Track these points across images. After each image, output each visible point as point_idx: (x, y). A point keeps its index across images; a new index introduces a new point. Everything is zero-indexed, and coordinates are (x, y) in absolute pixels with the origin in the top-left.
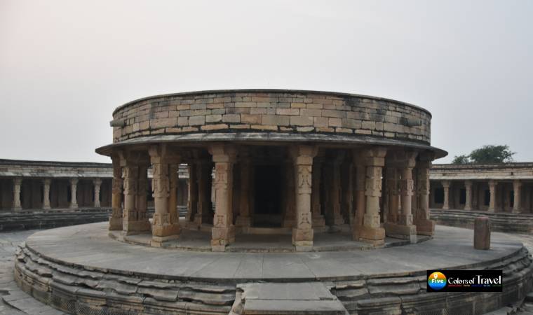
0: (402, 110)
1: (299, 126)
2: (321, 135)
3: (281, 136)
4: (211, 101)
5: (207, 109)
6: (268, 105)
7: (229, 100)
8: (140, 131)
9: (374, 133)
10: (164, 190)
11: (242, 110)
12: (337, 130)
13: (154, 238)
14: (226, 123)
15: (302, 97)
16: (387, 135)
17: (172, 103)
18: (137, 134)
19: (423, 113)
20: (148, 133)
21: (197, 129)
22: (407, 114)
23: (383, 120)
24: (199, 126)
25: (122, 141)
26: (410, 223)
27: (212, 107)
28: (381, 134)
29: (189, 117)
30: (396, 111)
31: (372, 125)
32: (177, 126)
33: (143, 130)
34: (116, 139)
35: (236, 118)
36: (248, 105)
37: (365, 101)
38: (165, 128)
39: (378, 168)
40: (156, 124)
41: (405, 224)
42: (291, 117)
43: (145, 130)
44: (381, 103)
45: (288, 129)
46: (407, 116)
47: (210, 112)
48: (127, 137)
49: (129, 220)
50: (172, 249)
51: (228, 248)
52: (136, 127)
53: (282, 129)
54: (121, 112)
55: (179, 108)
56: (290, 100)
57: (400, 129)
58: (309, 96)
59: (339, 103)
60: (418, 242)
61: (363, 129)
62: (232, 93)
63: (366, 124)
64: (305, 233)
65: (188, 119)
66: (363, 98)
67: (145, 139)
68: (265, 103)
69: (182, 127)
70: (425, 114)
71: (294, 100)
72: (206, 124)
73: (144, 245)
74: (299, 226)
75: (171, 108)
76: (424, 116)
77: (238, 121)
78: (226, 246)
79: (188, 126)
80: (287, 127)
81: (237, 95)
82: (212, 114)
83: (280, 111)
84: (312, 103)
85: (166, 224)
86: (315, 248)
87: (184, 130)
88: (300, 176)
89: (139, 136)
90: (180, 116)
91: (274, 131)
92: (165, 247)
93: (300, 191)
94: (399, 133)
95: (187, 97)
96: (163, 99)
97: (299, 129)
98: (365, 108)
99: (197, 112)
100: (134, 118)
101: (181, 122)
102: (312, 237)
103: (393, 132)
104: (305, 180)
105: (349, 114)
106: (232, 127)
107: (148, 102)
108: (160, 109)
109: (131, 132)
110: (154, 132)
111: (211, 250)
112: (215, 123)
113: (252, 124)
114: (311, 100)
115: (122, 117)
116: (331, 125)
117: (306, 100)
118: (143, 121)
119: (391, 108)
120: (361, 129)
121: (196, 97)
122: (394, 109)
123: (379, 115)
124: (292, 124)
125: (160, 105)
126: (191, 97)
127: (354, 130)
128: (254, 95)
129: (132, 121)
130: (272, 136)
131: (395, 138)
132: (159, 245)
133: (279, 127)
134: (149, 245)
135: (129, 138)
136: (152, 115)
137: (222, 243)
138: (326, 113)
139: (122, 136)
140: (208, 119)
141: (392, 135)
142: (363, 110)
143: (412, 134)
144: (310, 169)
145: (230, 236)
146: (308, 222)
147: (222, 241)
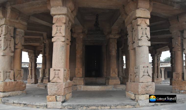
74: (141, 80)
78: (63, 102)
85: (8, 81)
92: (4, 103)
102: (154, 91)
111: (46, 106)
137: (58, 99)
144: (148, 22)
145: (66, 92)
146: (149, 75)
147: (57, 96)
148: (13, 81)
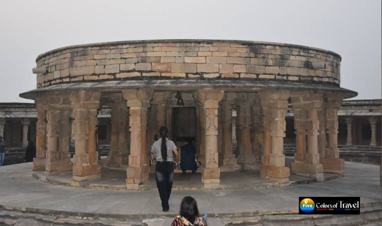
0: (306, 54)
1: (205, 73)
2: (226, 81)
3: (189, 82)
4: (125, 51)
5: (121, 58)
6: (176, 54)
7: (141, 49)
8: (60, 78)
9: (278, 77)
10: (84, 133)
11: (153, 59)
12: (242, 76)
13: (75, 178)
14: (138, 71)
15: (207, 46)
16: (290, 78)
17: (89, 52)
18: (58, 81)
19: (329, 55)
20: (68, 80)
21: (112, 77)
22: (312, 57)
23: (287, 65)
24: (114, 74)
25: (45, 86)
26: (316, 162)
27: (126, 57)
28: (285, 78)
29: (105, 66)
30: (300, 56)
31: (276, 70)
32: (94, 74)
33: (64, 78)
34: (39, 84)
35: (148, 67)
36: (159, 54)
37: (268, 47)
38: (83, 76)
39: (283, 110)
40: (75, 72)
41: (311, 163)
42: (198, 65)
43: (65, 78)
44: (285, 49)
45: (196, 76)
46: (311, 60)
47: (123, 61)
48: (49, 83)
49: (52, 161)
50: (90, 188)
51: (141, 186)
52: (57, 75)
53: (190, 76)
54: (43, 59)
55: (96, 57)
56: (197, 49)
57: (304, 72)
58: (214, 44)
59: (244, 51)
60: (325, 181)
61: (267, 74)
62: (144, 43)
63: (270, 70)
64: (212, 172)
65: (104, 67)
66: (266, 45)
67: (65, 86)
68: (174, 52)
69: (99, 75)
70: (332, 56)
71: (201, 49)
72: (121, 72)
73: (65, 184)
74: (207, 166)
75: (88, 57)
76: (331, 58)
77: (149, 69)
78: (140, 184)
79: (105, 74)
80: (194, 74)
81: (148, 45)
82: (125, 63)
83: (188, 60)
84: (218, 51)
85: (84, 165)
86: (221, 186)
87: (101, 77)
88: (207, 119)
89: (60, 83)
90: (97, 65)
91: (183, 78)
92: (84, 187)
93: (207, 133)
94: (303, 77)
95: (103, 47)
96: (81, 49)
97: (205, 76)
98: (268, 54)
99: (112, 61)
100: (55, 65)
101: (98, 70)
102: (219, 176)
103: (297, 76)
104: (212, 123)
105: (253, 61)
106: (144, 74)
107: (67, 51)
108: (78, 58)
109: (53, 79)
110: (73, 80)
111: (126, 188)
112: (129, 71)
113: (162, 72)
114: (216, 49)
115: (44, 64)
116: (235, 71)
117: (212, 49)
118: (63, 69)
119: (294, 53)
120: (265, 74)
121: (112, 47)
122: (297, 53)
123: (282, 61)
124: (199, 71)
125: (78, 55)
126: (107, 47)
127: (258, 75)
128: (164, 45)
129: (53, 69)
130: (180, 83)
131: (299, 81)
132: (78, 184)
133: (187, 74)
134: (70, 185)
135: (50, 85)
136: (71, 64)
137: (136, 182)
138: (231, 60)
139: (45, 82)
140: (123, 67)
141: (296, 79)
142: (266, 56)
143: (317, 77)
144: (216, 112)
145: (143, 175)
146: (215, 162)
147: (136, 180)
148: (89, 164)
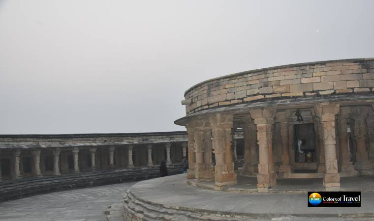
1: (321, 91)
2: (340, 96)
3: (306, 100)
4: (250, 79)
5: (247, 85)
6: (294, 77)
7: (263, 76)
8: (202, 106)
10: (221, 148)
11: (273, 83)
12: (355, 90)
13: (217, 183)
14: (262, 94)
15: (321, 67)
17: (221, 83)
18: (200, 109)
20: (207, 107)
24: (242, 99)
25: (191, 114)
27: (251, 84)
29: (234, 92)
32: (227, 100)
34: (187, 113)
35: (269, 90)
36: (278, 78)
38: (218, 102)
40: (212, 100)
42: (314, 84)
43: (205, 105)
45: (313, 94)
47: (249, 87)
49: (199, 171)
50: (229, 191)
52: (199, 104)
53: (307, 94)
54: (189, 93)
55: (227, 86)
56: (311, 71)
58: (328, 65)
59: (356, 68)
62: (265, 71)
64: (332, 177)
67: (205, 112)
68: (291, 75)
69: (230, 101)
71: (315, 70)
72: (248, 96)
73: (209, 188)
74: (328, 172)
75: (221, 87)
77: (271, 92)
78: (269, 188)
79: (235, 99)
80: (311, 92)
81: (269, 72)
82: (251, 89)
83: (304, 81)
84: (331, 71)
85: (223, 173)
90: (228, 92)
91: (301, 97)
92: (224, 190)
93: (326, 143)
95: (232, 78)
96: (215, 82)
99: (240, 88)
100: (197, 97)
101: (229, 97)
102: (339, 180)
104: (330, 134)
105: (366, 76)
106: (267, 96)
107: (205, 85)
108: (213, 89)
109: (196, 107)
110: (211, 106)
111: (257, 191)
112: (254, 95)
113: (283, 93)
114: (330, 68)
115: (190, 97)
116: (348, 87)
117: (325, 69)
118: (203, 99)
121: (239, 77)
124: (315, 89)
125: (214, 86)
126: (236, 78)
127: (371, 88)
128: (282, 70)
129: (196, 100)
130: (299, 100)
132: (219, 188)
133: (304, 93)
134: (213, 189)
135: (195, 112)
136: (209, 94)
137: (265, 186)
138: (344, 78)
139: (191, 111)
140: (249, 92)
144: (333, 124)
145: (271, 181)
146: (335, 168)
147: (265, 184)
148: (227, 173)
